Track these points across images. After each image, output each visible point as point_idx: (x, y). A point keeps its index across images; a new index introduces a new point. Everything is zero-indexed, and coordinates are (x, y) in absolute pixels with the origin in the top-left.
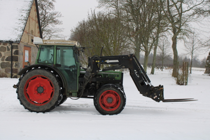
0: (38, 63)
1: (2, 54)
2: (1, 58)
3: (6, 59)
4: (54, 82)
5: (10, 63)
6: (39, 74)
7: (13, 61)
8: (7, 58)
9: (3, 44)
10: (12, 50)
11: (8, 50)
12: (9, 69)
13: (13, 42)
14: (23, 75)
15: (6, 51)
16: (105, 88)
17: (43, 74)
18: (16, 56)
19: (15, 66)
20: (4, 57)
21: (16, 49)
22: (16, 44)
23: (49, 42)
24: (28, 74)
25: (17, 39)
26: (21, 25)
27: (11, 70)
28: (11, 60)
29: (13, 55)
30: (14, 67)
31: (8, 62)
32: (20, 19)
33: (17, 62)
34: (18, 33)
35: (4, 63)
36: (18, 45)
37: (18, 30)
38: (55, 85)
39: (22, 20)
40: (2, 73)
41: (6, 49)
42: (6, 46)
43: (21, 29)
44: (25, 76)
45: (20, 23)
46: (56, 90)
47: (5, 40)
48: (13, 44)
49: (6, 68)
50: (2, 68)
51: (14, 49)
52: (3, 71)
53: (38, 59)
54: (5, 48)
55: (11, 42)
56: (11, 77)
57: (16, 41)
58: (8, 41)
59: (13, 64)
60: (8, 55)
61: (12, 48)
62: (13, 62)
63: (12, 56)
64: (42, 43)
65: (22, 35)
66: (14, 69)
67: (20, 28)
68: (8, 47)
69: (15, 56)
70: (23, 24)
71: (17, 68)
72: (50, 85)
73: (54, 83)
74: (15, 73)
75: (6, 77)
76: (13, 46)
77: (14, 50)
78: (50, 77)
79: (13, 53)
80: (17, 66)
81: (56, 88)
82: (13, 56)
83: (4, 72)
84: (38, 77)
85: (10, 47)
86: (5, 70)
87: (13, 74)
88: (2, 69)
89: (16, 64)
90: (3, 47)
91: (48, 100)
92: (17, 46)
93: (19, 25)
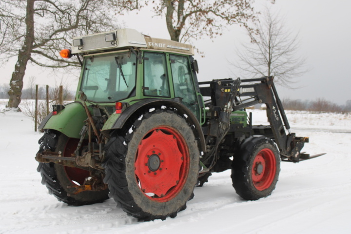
0: (144, 95)
4: (190, 141)
6: (163, 124)
14: (133, 129)
16: (260, 145)
17: (170, 123)
23: (156, 44)
24: (143, 125)
38: (192, 146)
44: (137, 130)
46: (193, 158)
53: (143, 85)
64: (146, 46)
72: (177, 147)
73: (190, 143)
78: (183, 130)
81: (194, 154)
84: (155, 132)
91: (176, 184)
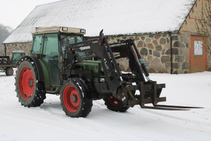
0: (31, 54)
1: (162, 47)
2: (161, 51)
3: (166, 53)
5: (170, 56)
7: (173, 54)
8: (167, 51)
9: (163, 35)
10: (171, 42)
11: (168, 42)
12: (169, 63)
13: (171, 32)
15: (165, 43)
18: (176, 48)
19: (175, 60)
20: (164, 50)
21: (176, 41)
22: (175, 35)
23: (39, 31)
25: (176, 29)
26: (185, 11)
27: (170, 65)
28: (170, 53)
29: (173, 47)
30: (174, 62)
31: (168, 56)
32: (187, 4)
33: (177, 55)
34: (179, 22)
35: (164, 57)
36: (178, 35)
37: (181, 18)
39: (188, 5)
40: (162, 68)
41: (166, 41)
42: (165, 38)
43: (183, 16)
45: (184, 9)
47: (164, 31)
48: (172, 35)
49: (166, 62)
50: (163, 62)
51: (174, 40)
52: (163, 65)
54: (165, 39)
55: (169, 33)
56: (171, 73)
57: (174, 32)
58: (167, 31)
59: (172, 58)
60: (167, 48)
61: (171, 40)
62: (173, 56)
63: (171, 49)
64: (35, 33)
65: (183, 24)
66: (174, 63)
67: (183, 14)
68: (167, 38)
69: (174, 48)
70: (188, 9)
71: (177, 62)
74: (175, 68)
75: (166, 72)
76: (173, 36)
77: (173, 42)
79: (172, 45)
80: (177, 60)
81: (35, 81)
82: (173, 49)
83: (165, 67)
84: (27, 69)
85: (169, 38)
86: (166, 65)
87: (173, 69)
88: (162, 64)
89: (175, 57)
90: (163, 39)
92: (176, 37)
93: (184, 11)
